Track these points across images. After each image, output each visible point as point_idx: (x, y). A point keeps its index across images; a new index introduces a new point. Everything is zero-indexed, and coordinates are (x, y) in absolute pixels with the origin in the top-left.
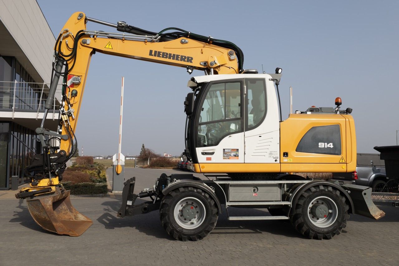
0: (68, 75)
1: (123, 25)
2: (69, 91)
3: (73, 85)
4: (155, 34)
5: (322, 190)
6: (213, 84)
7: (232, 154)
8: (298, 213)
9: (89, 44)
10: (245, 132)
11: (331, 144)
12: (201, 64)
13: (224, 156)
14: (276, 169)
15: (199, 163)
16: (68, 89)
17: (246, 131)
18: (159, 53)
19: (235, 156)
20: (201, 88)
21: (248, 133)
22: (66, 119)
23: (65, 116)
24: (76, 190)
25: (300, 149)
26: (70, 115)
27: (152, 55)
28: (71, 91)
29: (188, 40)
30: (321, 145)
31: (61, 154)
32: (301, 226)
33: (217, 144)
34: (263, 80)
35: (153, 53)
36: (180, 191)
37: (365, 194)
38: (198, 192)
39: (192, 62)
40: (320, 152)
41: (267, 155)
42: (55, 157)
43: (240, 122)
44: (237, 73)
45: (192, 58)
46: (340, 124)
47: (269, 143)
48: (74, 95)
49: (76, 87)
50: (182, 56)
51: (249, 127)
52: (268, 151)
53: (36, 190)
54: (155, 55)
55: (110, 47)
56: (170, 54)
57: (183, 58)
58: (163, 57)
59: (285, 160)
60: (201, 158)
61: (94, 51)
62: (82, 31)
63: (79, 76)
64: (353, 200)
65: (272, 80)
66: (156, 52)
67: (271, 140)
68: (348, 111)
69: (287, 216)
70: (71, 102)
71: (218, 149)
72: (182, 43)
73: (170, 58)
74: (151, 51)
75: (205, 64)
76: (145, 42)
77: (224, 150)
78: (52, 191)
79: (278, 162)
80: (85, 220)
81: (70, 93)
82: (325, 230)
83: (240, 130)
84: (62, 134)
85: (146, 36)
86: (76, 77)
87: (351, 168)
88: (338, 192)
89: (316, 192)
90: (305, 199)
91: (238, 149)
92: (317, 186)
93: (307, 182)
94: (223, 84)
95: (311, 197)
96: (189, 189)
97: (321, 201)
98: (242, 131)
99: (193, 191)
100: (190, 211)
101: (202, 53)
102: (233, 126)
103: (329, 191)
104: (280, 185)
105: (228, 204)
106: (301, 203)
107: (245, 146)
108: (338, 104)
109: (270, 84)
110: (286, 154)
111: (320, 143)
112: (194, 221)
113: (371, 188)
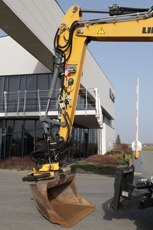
0: (66, 65)
1: (114, 8)
2: (67, 80)
3: (70, 73)
9: (82, 33)
16: (66, 78)
22: (63, 107)
23: (62, 103)
24: (101, 170)
26: (67, 102)
27: (146, 33)
28: (68, 80)
31: (59, 140)
35: (147, 31)
42: (55, 143)
48: (71, 83)
49: (73, 76)
53: (39, 174)
54: (149, 32)
55: (103, 32)
61: (89, 39)
62: (76, 21)
63: (75, 65)
66: (149, 28)
70: (68, 90)
74: (144, 29)
76: (138, 20)
78: (51, 177)
80: (89, 205)
81: (67, 82)
84: (61, 121)
85: (138, 13)
86: (71, 66)
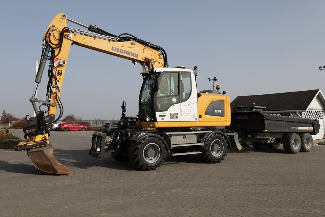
0: (55, 58)
1: (94, 27)
2: (56, 71)
3: (59, 65)
4: (116, 37)
5: (217, 136)
6: (165, 73)
7: (175, 116)
8: (206, 149)
9: (70, 38)
10: (181, 103)
11: (220, 111)
12: (143, 59)
13: (171, 117)
14: (196, 124)
15: (157, 122)
16: (55, 69)
18: (118, 49)
19: (176, 117)
20: (158, 75)
22: (55, 91)
23: (54, 89)
24: (6, 145)
25: (206, 113)
26: (57, 88)
27: (114, 50)
28: (57, 71)
29: (136, 43)
30: (216, 111)
31: (52, 116)
32: (207, 156)
33: (167, 110)
34: (190, 73)
35: (114, 49)
36: (147, 139)
37: (235, 137)
38: (156, 140)
39: (138, 57)
40: (216, 115)
41: (192, 116)
42: (47, 119)
43: (178, 97)
45: (138, 55)
46: (224, 100)
47: (193, 110)
48: (60, 74)
49: (61, 68)
50: (132, 53)
51: (183, 100)
52: (192, 114)
53: (33, 144)
55: (86, 41)
56: (125, 51)
57: (132, 54)
58: (120, 52)
59: (200, 119)
60: (159, 119)
61: (74, 43)
62: (67, 28)
63: (64, 60)
64: (230, 140)
65: (194, 73)
66: (116, 48)
67: (194, 108)
68: (224, 93)
69: (201, 151)
70: (58, 78)
71: (167, 113)
72: (132, 44)
73: (124, 53)
74: (113, 48)
75: (145, 59)
76: (109, 41)
77: (171, 113)
78: (47, 144)
79: (197, 121)
81: (57, 72)
82: (219, 158)
83: (178, 102)
84: (51, 102)
85: (111, 37)
86: (62, 61)
87: (229, 123)
88: (224, 137)
89: (214, 137)
90: (209, 141)
91: (178, 113)
92: (214, 134)
93: (210, 132)
94: (170, 74)
95: (212, 140)
96: (152, 138)
97: (216, 142)
98: (180, 103)
99: (154, 139)
100: (151, 152)
101: (144, 52)
102: (174, 100)
103: (220, 136)
104: (197, 134)
105: (172, 146)
106: (208, 143)
107: (181, 112)
108: (218, 88)
109: (193, 76)
110: (200, 116)
111: (215, 110)
112: (153, 158)
113: (237, 135)
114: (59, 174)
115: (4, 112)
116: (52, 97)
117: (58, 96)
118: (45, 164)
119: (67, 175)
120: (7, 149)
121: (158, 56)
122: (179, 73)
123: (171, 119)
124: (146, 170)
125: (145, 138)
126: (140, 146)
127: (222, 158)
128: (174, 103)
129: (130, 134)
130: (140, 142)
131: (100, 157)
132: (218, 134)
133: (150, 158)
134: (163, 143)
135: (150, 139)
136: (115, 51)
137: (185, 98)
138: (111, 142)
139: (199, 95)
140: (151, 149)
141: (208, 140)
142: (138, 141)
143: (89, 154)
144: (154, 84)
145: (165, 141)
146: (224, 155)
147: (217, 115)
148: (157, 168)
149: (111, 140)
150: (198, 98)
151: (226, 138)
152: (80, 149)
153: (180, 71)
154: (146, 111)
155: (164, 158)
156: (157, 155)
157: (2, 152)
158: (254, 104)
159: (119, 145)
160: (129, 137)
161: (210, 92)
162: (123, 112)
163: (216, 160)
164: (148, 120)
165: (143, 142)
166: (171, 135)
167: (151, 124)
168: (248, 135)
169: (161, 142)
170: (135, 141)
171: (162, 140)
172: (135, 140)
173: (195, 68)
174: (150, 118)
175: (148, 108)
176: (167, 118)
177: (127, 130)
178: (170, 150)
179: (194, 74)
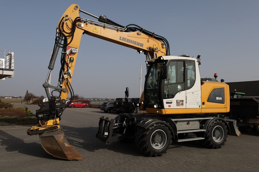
0: (67, 46)
1: (104, 18)
2: (68, 58)
3: (71, 53)
4: (124, 27)
5: (218, 123)
7: (181, 103)
8: (208, 135)
9: (82, 27)
11: (221, 98)
12: (147, 48)
13: (177, 104)
15: (164, 109)
16: (67, 56)
17: (186, 90)
18: (125, 38)
19: (182, 104)
20: (165, 63)
21: (187, 91)
22: (67, 77)
23: (66, 75)
25: (209, 100)
26: (69, 74)
27: (121, 40)
28: (69, 58)
29: (141, 33)
30: (218, 98)
31: (63, 102)
32: (209, 142)
33: (173, 96)
34: (194, 61)
35: (122, 39)
36: (154, 126)
37: (234, 124)
38: (163, 126)
39: (143, 47)
41: (196, 104)
42: (59, 104)
43: (183, 84)
44: (165, 56)
45: (143, 45)
46: (224, 87)
47: (197, 97)
48: (71, 61)
49: (73, 56)
50: (138, 43)
51: (188, 88)
52: (196, 102)
56: (131, 41)
57: (138, 44)
58: (127, 42)
59: (203, 106)
60: (166, 106)
61: (86, 32)
62: (79, 17)
63: (76, 48)
64: (229, 126)
66: (123, 38)
67: (197, 95)
68: (222, 81)
69: (204, 138)
70: (70, 65)
71: (174, 100)
72: (138, 34)
73: (131, 43)
74: (121, 37)
75: (149, 48)
76: (117, 31)
77: (177, 100)
78: (58, 129)
79: (200, 107)
81: (69, 59)
82: (219, 143)
83: (183, 89)
84: (63, 88)
85: (119, 27)
86: (74, 49)
87: (228, 110)
88: (224, 123)
89: (216, 123)
90: (211, 128)
91: (183, 101)
92: (216, 120)
93: (212, 118)
94: (176, 62)
95: (213, 126)
96: (159, 124)
97: (217, 128)
98: (185, 90)
99: (161, 126)
100: (158, 138)
101: (148, 42)
102: (179, 87)
103: (221, 123)
104: (199, 120)
105: (178, 132)
106: (210, 129)
107: (186, 99)
108: (216, 76)
109: (197, 64)
110: (203, 103)
111: (217, 97)
112: (159, 144)
113: (236, 121)
114: (69, 159)
115: (27, 92)
116: (64, 83)
117: (69, 82)
118: (55, 149)
119: (76, 160)
120: (25, 125)
121: (161, 46)
122: (184, 61)
123: (177, 106)
124: (154, 156)
125: (153, 125)
126: (148, 133)
127: (223, 143)
128: (179, 90)
129: (136, 119)
130: (148, 129)
131: (108, 142)
132: (219, 120)
133: (156, 144)
134: (170, 129)
135: (158, 125)
136: (123, 40)
137: (189, 85)
138: (117, 126)
139: (202, 83)
140: (157, 136)
141: (210, 126)
142: (146, 128)
143: (96, 137)
144: (163, 72)
145: (171, 128)
146: (225, 140)
147: (218, 102)
148: (163, 154)
149: (118, 124)
150: (202, 86)
151: (226, 124)
152: (85, 127)
153: (185, 60)
154: (150, 97)
155: (170, 144)
156: (163, 141)
157: (20, 128)
158: (235, 90)
159: (125, 130)
160: (135, 123)
161: (210, 79)
162: (126, 97)
163: (217, 145)
164: (155, 106)
165: (151, 128)
166: (176, 122)
167: (157, 110)
168: (239, 120)
169: (168, 128)
170: (144, 128)
171: (168, 127)
172: (143, 126)
173: (199, 57)
174: (157, 105)
175: (153, 94)
176: (174, 105)
177: (132, 115)
178: (176, 136)
179: (197, 62)
